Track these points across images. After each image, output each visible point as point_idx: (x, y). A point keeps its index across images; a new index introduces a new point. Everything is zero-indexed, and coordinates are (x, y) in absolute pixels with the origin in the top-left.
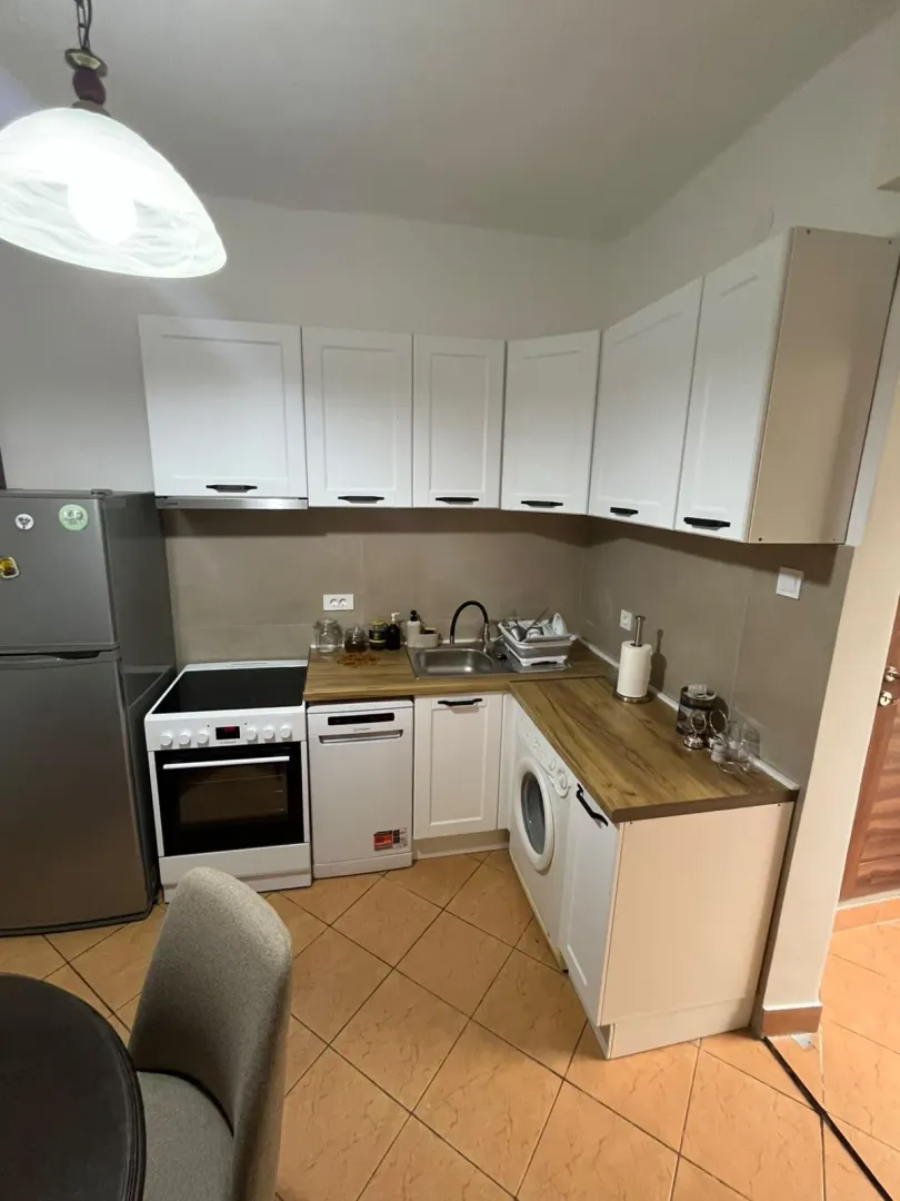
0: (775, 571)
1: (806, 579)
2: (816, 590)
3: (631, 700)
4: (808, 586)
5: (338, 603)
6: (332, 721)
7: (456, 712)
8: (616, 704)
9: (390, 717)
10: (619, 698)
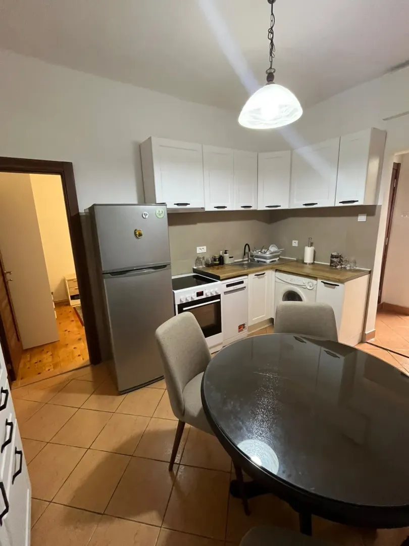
0: (357, 216)
1: (367, 216)
2: (371, 218)
3: (310, 264)
4: (368, 217)
5: (201, 250)
6: (228, 286)
7: (259, 278)
8: (305, 265)
9: (242, 282)
10: (306, 264)
